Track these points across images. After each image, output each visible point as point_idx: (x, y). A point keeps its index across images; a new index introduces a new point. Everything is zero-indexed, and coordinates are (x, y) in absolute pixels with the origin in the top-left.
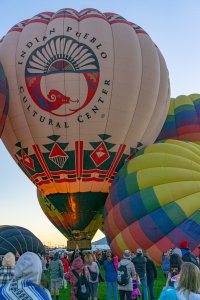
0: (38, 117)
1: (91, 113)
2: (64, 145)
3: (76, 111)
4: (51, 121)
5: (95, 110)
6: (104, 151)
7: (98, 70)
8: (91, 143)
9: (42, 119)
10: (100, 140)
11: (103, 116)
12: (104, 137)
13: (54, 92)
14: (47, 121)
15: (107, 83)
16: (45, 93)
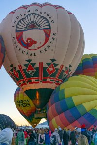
0: (21, 51)
1: (47, 49)
2: (34, 65)
3: (40, 48)
4: (27, 53)
5: (49, 47)
6: (53, 68)
7: (50, 28)
8: (47, 64)
9: (23, 52)
10: (51, 62)
11: (52, 50)
12: (53, 60)
13: (29, 39)
14: (26, 53)
15: (54, 34)
16: (25, 39)
